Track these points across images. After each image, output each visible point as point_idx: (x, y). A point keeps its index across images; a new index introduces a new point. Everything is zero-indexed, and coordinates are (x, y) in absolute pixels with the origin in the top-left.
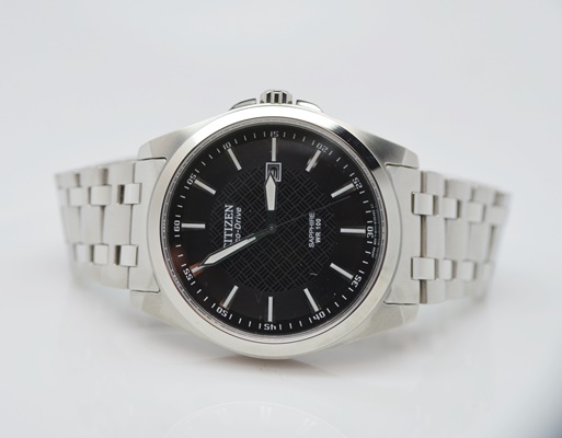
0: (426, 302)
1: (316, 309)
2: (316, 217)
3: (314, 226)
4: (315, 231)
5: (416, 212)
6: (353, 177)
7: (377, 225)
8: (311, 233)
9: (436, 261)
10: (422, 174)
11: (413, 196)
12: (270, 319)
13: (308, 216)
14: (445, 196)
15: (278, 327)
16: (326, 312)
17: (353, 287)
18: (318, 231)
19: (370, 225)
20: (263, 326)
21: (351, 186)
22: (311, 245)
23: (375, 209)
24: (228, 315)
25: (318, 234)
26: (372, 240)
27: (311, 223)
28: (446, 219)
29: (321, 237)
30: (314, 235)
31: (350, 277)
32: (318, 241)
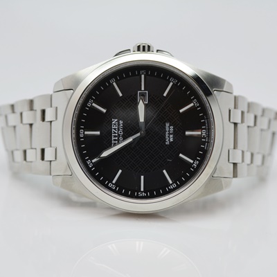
0: (236, 177)
1: (171, 182)
2: (170, 125)
3: (169, 131)
4: (169, 134)
5: (231, 121)
6: (193, 99)
7: (208, 129)
8: (167, 135)
9: (243, 152)
10: (235, 97)
11: (230, 111)
12: (142, 189)
13: (165, 125)
14: (248, 112)
15: (147, 194)
16: (177, 184)
17: (193, 168)
18: (171, 134)
19: (204, 129)
20: (138, 194)
21: (192, 105)
22: (167, 143)
23: (207, 119)
24: (116, 188)
25: (171, 136)
26: (205, 138)
27: (167, 129)
28: (248, 127)
29: (174, 138)
30: (169, 137)
31: (192, 161)
32: (171, 140)
